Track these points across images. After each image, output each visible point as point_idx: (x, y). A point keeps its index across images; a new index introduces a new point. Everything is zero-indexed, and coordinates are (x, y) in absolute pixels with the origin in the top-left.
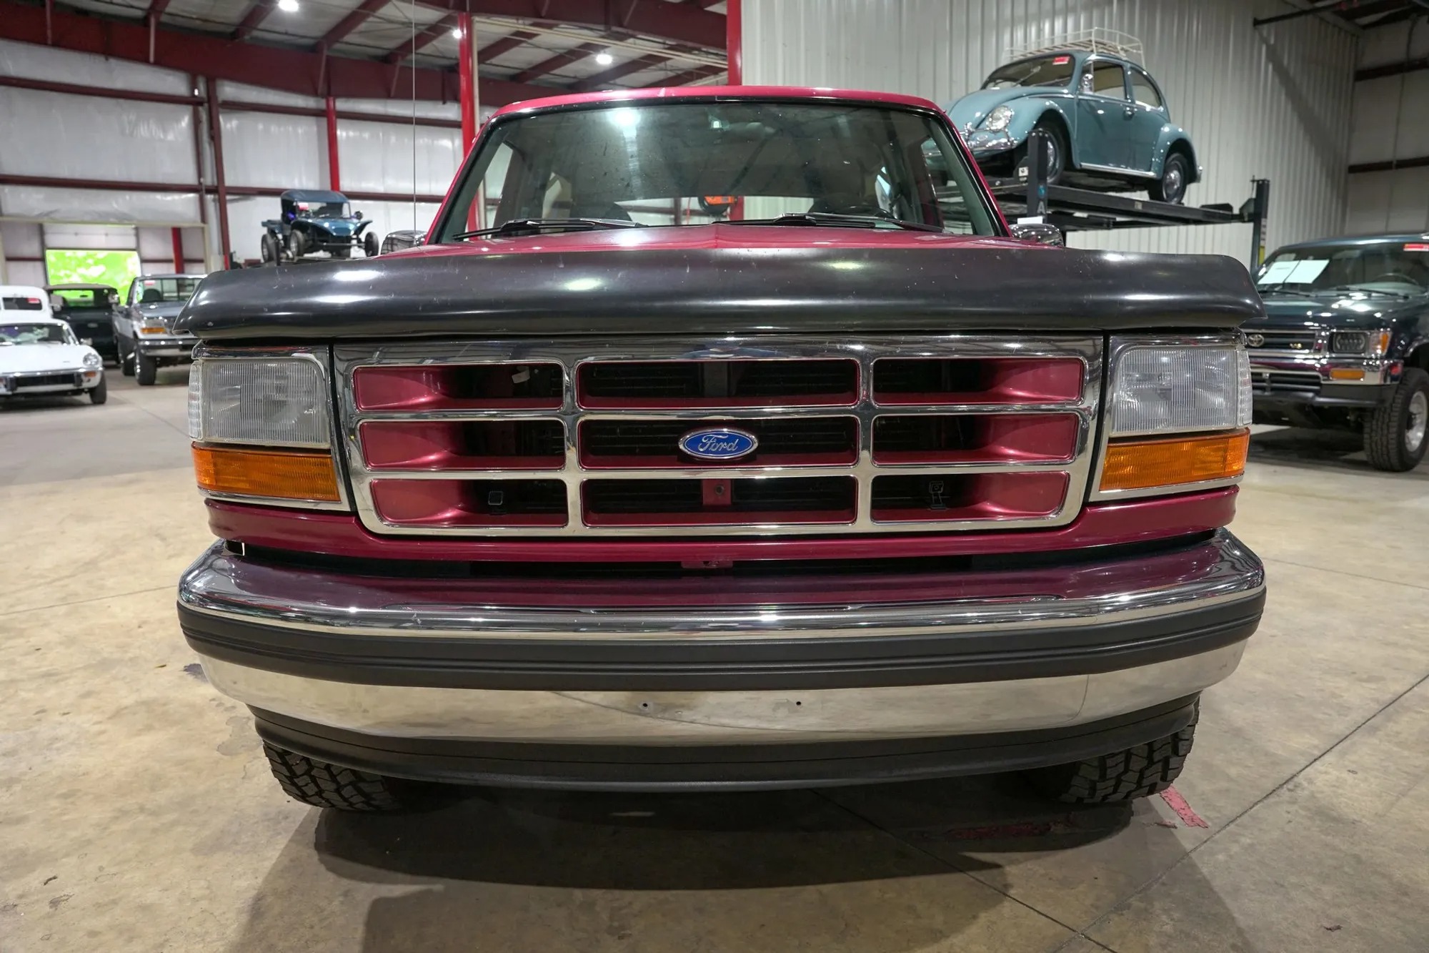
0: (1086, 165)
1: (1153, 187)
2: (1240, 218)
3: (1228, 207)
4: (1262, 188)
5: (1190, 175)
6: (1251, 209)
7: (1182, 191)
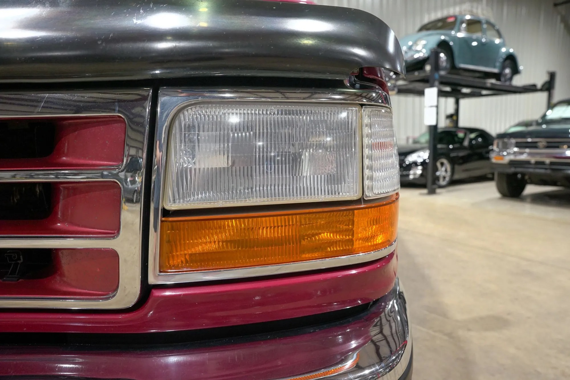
0: (463, 66)
1: (497, 76)
2: (541, 90)
3: (534, 86)
4: (552, 76)
5: (516, 71)
6: (547, 86)
7: (511, 79)
